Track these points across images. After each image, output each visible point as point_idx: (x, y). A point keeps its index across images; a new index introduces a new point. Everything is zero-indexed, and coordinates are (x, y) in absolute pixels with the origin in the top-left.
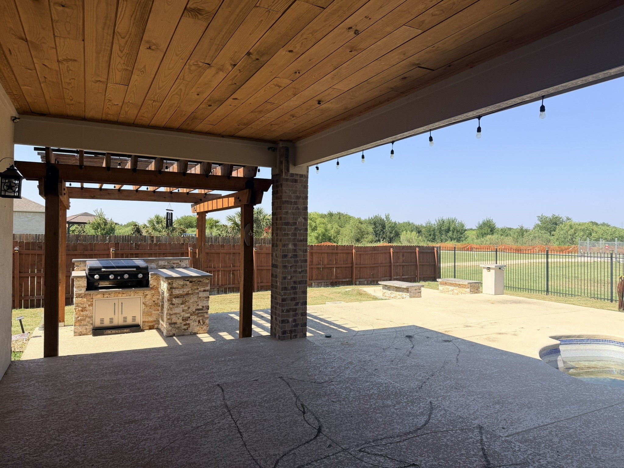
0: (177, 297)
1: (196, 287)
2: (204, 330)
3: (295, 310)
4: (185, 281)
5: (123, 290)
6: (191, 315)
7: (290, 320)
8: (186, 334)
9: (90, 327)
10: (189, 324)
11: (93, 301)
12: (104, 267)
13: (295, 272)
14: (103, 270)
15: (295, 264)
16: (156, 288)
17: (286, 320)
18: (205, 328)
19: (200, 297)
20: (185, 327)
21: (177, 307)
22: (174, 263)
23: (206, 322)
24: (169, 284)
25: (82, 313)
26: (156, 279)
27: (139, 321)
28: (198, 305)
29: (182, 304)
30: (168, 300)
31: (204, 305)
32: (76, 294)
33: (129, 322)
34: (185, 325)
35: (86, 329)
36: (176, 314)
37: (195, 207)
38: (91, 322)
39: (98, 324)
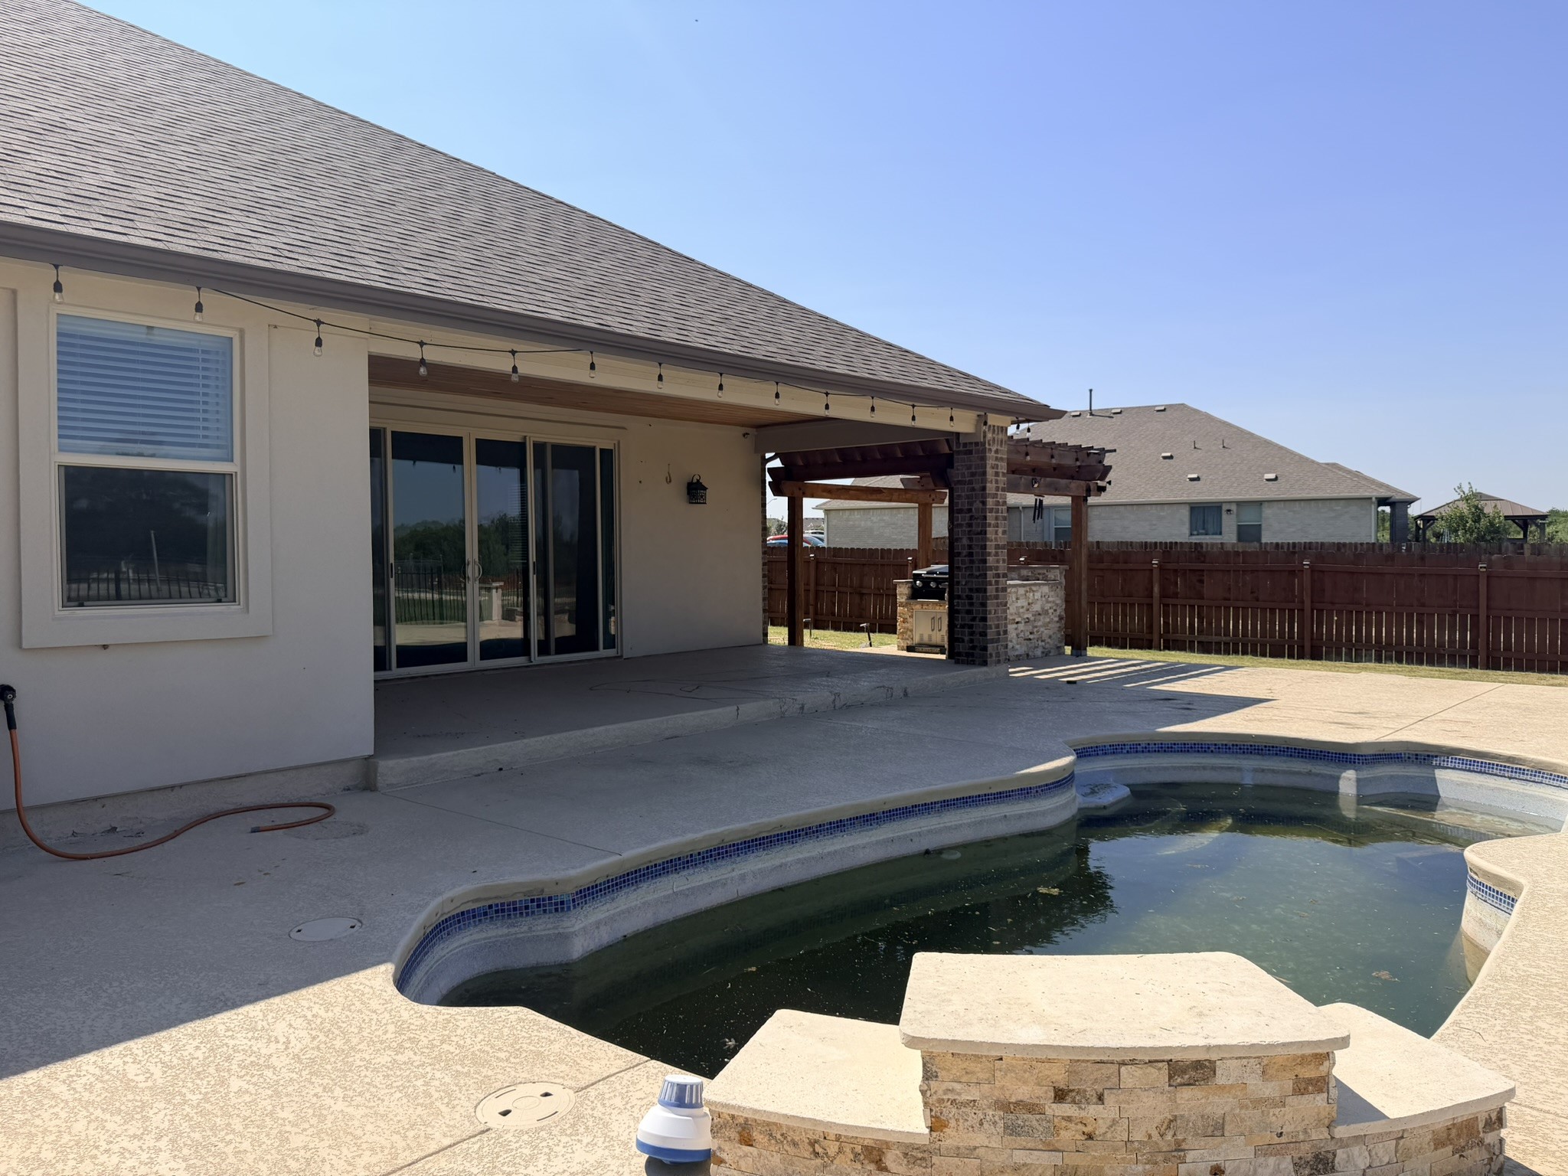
7: (966, 638)
11: (915, 612)
25: (904, 625)
39: (918, 639)
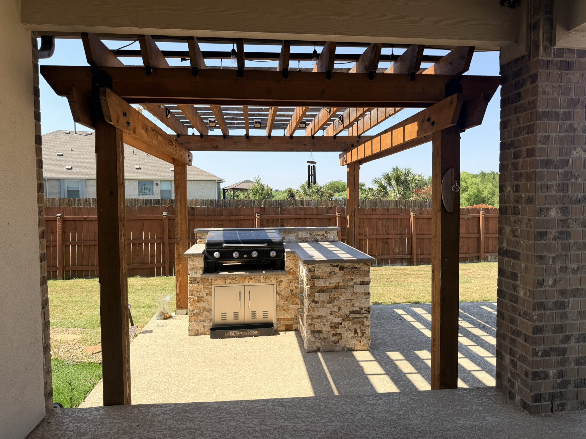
0: (322, 291)
1: (349, 277)
2: (364, 345)
3: (563, 352)
4: (333, 266)
5: (251, 274)
6: (343, 320)
8: (337, 349)
9: (208, 325)
10: (340, 334)
11: (211, 288)
12: (227, 242)
13: (564, 269)
14: (224, 245)
15: (564, 253)
16: (294, 273)
17: (542, 372)
18: (365, 341)
19: (356, 293)
20: (335, 338)
21: (322, 306)
22: (318, 235)
23: (367, 332)
24: (309, 270)
25: (198, 305)
26: (293, 259)
27: (272, 317)
28: (353, 305)
29: (329, 302)
30: (309, 296)
31: (363, 306)
32: (191, 278)
33: (259, 318)
34: (334, 335)
35: (204, 327)
36: (320, 317)
37: (345, 156)
38: (210, 317)
39: (218, 319)
